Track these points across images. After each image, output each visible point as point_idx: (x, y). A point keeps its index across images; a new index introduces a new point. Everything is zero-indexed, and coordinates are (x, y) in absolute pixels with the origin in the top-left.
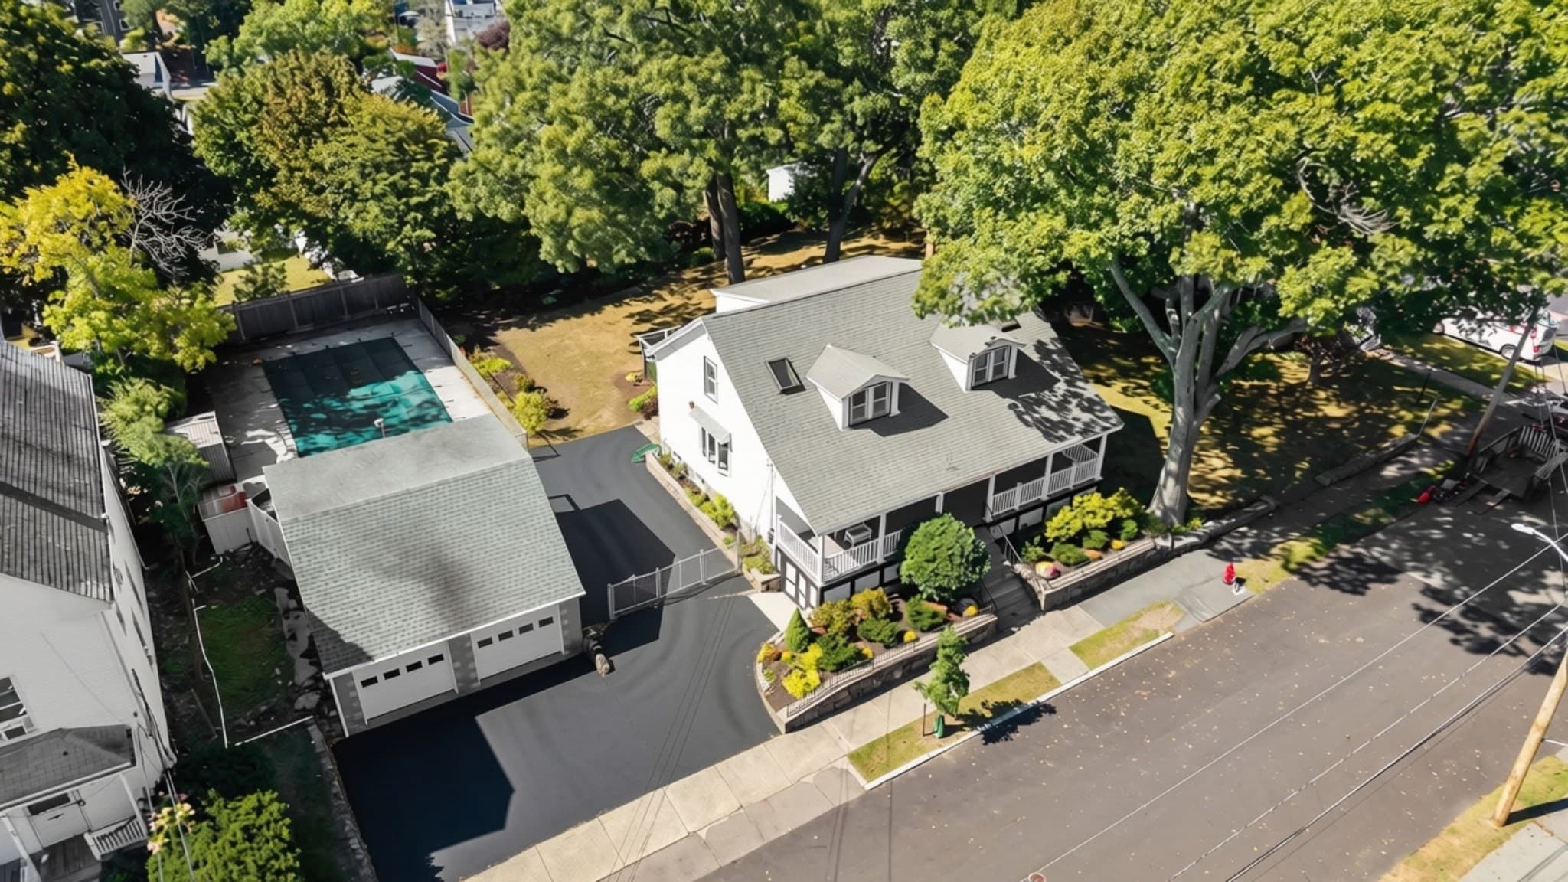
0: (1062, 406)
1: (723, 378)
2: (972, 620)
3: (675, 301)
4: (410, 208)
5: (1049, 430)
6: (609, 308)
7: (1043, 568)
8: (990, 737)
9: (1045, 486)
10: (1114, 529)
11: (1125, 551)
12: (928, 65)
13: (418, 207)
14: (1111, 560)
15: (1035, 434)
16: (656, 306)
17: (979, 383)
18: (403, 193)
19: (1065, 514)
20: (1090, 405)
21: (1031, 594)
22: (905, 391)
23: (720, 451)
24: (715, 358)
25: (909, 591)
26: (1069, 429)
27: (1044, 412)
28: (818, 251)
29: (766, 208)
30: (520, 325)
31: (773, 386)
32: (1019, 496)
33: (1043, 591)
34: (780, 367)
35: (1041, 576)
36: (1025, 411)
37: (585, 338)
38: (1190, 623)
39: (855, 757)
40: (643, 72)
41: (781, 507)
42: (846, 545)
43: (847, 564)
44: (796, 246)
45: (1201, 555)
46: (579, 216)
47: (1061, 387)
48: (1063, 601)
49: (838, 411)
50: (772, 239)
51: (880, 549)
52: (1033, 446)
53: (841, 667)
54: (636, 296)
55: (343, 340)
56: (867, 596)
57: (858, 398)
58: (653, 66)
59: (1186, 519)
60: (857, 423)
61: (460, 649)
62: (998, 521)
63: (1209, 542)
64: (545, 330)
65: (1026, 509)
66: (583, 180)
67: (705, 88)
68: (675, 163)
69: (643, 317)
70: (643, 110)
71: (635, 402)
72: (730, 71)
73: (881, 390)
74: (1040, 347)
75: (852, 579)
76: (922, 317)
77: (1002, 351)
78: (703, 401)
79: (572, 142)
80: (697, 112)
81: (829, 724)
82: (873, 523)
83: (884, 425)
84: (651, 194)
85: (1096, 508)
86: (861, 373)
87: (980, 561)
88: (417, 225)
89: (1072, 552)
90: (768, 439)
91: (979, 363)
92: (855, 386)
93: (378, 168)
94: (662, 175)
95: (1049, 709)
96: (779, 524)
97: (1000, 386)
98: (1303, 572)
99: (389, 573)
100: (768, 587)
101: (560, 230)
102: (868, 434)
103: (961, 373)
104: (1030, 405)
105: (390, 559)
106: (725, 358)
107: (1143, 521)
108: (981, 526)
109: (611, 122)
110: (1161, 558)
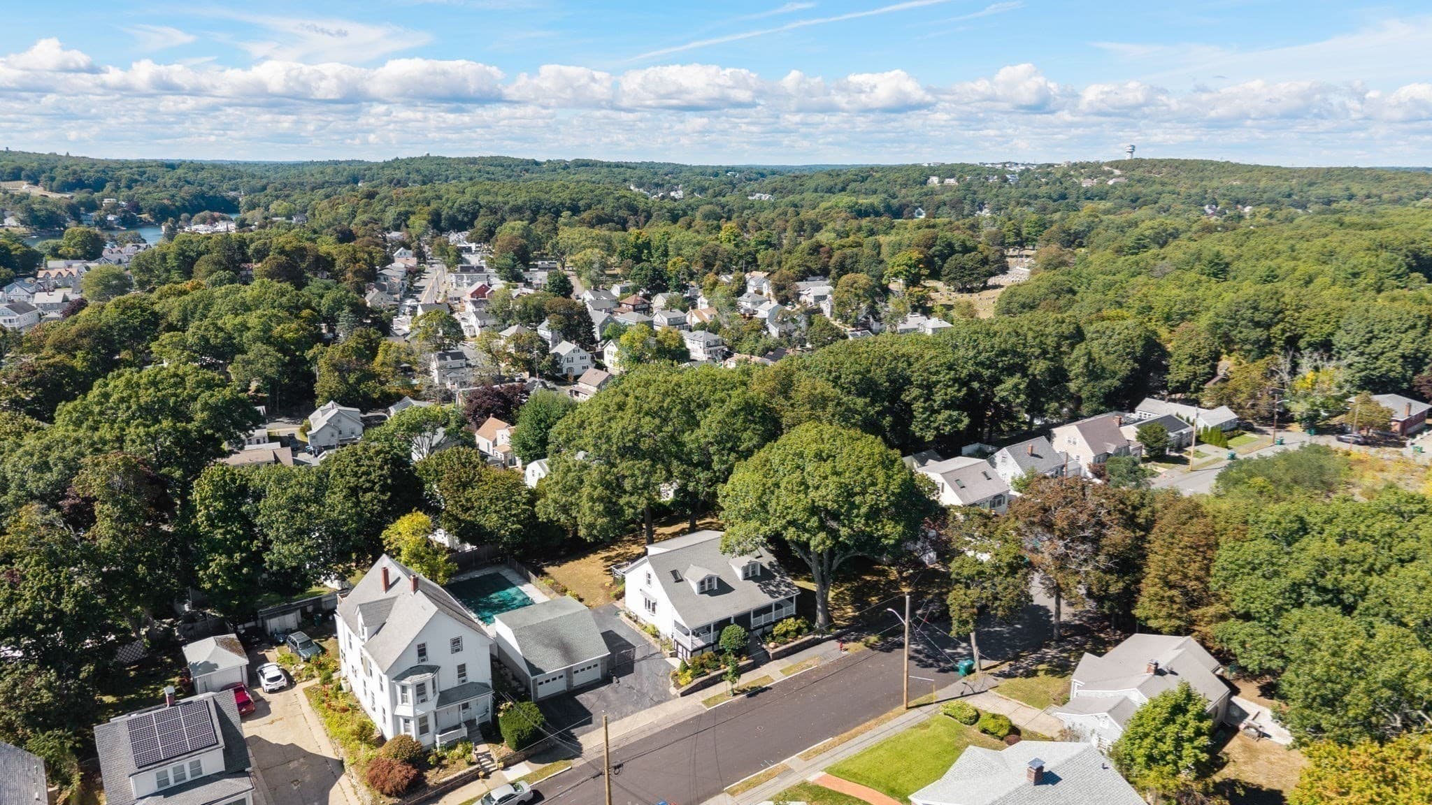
0: (777, 586)
1: (654, 577)
2: (744, 662)
3: (621, 551)
4: (511, 515)
5: (771, 594)
6: (592, 556)
7: (772, 645)
8: (749, 696)
9: (773, 616)
10: (799, 631)
11: (802, 639)
12: (725, 462)
13: (514, 515)
14: (797, 642)
15: (767, 596)
16: (613, 554)
17: (746, 577)
18: (506, 509)
19: (780, 625)
20: (789, 585)
21: (767, 653)
22: (719, 580)
23: (651, 606)
24: (652, 571)
25: (721, 652)
26: (780, 594)
27: (772, 588)
28: (686, 525)
29: (661, 505)
30: (553, 565)
31: (673, 580)
32: (763, 619)
33: (771, 652)
34: (674, 573)
35: (771, 647)
36: (764, 588)
37: (583, 569)
38: (826, 662)
39: (704, 702)
40: (620, 467)
41: (676, 623)
42: (698, 635)
43: (700, 643)
44: (676, 523)
45: (833, 642)
46: (600, 521)
47: (778, 578)
48: (779, 656)
49: (695, 587)
50: (663, 519)
51: (711, 637)
52: (766, 600)
53: (699, 675)
54: (603, 549)
55: (477, 574)
56: (709, 652)
57: (702, 583)
58: (624, 464)
59: (829, 628)
60: (702, 592)
61: (569, 673)
62: (756, 629)
63: (837, 637)
64: (565, 566)
65: (767, 625)
66: (600, 507)
67: (643, 472)
68: (633, 499)
69: (608, 559)
70: (620, 479)
71: (612, 594)
72: (653, 466)
73: (710, 580)
74: (770, 564)
75: (702, 648)
76: (724, 553)
77: (754, 565)
78: (646, 589)
79: (596, 494)
80: (640, 481)
81: (695, 694)
82: (708, 628)
83: (712, 593)
84: (623, 511)
85: (791, 624)
86: (703, 574)
87: (746, 639)
88: (514, 523)
89: (782, 639)
90: (672, 598)
91: (745, 570)
92: (701, 578)
93: (497, 499)
94: (628, 503)
95: (770, 688)
96: (675, 630)
97: (754, 578)
98: (872, 647)
99: (547, 646)
100: (672, 656)
101: (591, 526)
102: (706, 595)
103: (739, 573)
104: (766, 585)
105: (546, 642)
106: (655, 570)
107: (811, 629)
108: (748, 629)
109: (607, 485)
110: (818, 642)
